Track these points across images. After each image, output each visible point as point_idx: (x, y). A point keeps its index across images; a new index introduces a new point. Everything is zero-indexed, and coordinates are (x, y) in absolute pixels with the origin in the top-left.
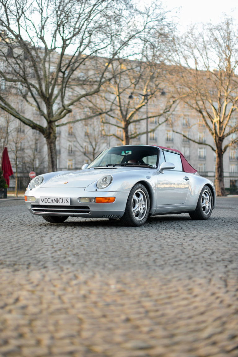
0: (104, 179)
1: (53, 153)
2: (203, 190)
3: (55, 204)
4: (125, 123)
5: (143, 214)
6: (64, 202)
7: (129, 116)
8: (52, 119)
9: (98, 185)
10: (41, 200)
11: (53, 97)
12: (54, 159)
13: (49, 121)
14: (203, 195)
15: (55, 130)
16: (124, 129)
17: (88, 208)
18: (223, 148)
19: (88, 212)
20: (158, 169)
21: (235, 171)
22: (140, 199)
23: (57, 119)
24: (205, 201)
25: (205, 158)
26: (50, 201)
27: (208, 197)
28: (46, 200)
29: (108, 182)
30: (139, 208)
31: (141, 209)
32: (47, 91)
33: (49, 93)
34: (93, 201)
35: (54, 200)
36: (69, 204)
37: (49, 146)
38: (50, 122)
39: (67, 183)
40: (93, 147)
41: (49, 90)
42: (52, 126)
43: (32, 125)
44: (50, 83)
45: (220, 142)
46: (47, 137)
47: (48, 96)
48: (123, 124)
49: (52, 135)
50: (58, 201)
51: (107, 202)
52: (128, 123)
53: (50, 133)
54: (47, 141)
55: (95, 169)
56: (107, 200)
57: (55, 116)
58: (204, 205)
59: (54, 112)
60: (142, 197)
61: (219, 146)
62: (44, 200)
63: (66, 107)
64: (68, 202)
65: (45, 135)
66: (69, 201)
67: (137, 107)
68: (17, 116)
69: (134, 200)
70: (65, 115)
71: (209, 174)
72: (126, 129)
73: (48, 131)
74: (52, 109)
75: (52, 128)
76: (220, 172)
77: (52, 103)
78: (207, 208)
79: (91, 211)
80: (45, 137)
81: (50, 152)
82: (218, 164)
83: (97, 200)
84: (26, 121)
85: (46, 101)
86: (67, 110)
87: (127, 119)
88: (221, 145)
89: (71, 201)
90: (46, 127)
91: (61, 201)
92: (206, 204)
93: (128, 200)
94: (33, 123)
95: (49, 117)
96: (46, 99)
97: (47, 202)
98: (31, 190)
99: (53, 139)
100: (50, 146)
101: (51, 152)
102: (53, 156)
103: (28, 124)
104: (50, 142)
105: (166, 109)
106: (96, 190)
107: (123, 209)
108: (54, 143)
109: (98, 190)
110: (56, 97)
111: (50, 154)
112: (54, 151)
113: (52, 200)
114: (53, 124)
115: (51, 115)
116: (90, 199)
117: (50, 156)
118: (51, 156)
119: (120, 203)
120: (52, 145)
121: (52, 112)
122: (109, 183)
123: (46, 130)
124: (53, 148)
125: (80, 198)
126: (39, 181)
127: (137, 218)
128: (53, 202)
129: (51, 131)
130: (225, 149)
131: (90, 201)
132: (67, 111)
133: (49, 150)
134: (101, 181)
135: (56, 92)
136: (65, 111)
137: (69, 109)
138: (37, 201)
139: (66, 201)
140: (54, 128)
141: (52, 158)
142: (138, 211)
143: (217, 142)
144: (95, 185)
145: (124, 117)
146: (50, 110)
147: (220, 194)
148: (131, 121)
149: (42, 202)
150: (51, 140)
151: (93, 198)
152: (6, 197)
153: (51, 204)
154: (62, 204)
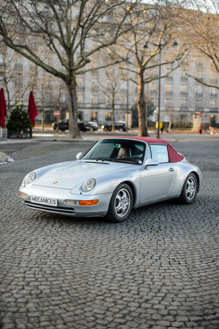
0: (89, 182)
1: (74, 99)
2: (188, 178)
3: (44, 203)
4: (141, 69)
5: (126, 210)
6: (52, 203)
7: (144, 63)
8: (73, 68)
9: (83, 188)
10: (32, 198)
11: (74, 48)
12: (74, 104)
13: (69, 69)
14: (188, 182)
15: (76, 77)
16: (139, 74)
17: (73, 209)
19: (74, 212)
20: (143, 165)
22: (123, 198)
23: (77, 68)
24: (189, 188)
26: (40, 200)
27: (193, 183)
29: (92, 185)
30: (122, 206)
31: (124, 206)
32: (69, 41)
33: (70, 43)
34: (78, 204)
35: (44, 200)
36: (56, 205)
37: (70, 92)
38: (71, 71)
39: (56, 182)
40: (113, 87)
41: (70, 40)
42: (72, 74)
43: (54, 72)
44: (72, 33)
46: (68, 84)
47: (69, 47)
48: (139, 70)
49: (72, 82)
50: (46, 201)
51: (91, 204)
52: (143, 69)
53: (71, 80)
54: (68, 87)
55: (86, 162)
56: (90, 203)
57: (75, 64)
58: (189, 191)
59: (75, 61)
60: (125, 195)
62: (34, 199)
63: (85, 58)
64: (55, 203)
65: (67, 82)
66: (56, 202)
67: (152, 54)
68: (41, 65)
69: (117, 200)
70: (84, 65)
72: (141, 74)
73: (69, 78)
74: (73, 58)
75: (73, 76)
77: (73, 53)
78: (191, 193)
79: (76, 213)
80: (66, 84)
81: (70, 97)
83: (82, 203)
84: (50, 69)
85: (67, 50)
86: (85, 60)
87: (143, 64)
89: (58, 202)
90: (67, 75)
91: (49, 201)
92: (191, 190)
93: (111, 201)
94: (55, 71)
95: (70, 66)
96: (68, 49)
97: (37, 200)
98: (25, 186)
99: (74, 85)
101: (72, 97)
102: (74, 101)
103: (51, 72)
104: (70, 88)
105: (179, 56)
106: (81, 193)
107: (105, 209)
108: (74, 89)
109: (83, 193)
110: (77, 47)
111: (71, 99)
112: (74, 96)
113: (42, 199)
114: (74, 72)
115: (72, 63)
116: (75, 202)
118: (72, 101)
119: (103, 204)
120: (73, 91)
121: (73, 61)
122: (92, 187)
123: (67, 77)
124: (73, 94)
125: (65, 200)
126: (32, 178)
127: (120, 215)
128: (42, 202)
129: (72, 78)
131: (75, 203)
132: (86, 62)
134: (86, 184)
135: (77, 41)
136: (84, 61)
137: (87, 60)
138: (29, 198)
139: (53, 202)
140: (74, 76)
141: (72, 103)
142: (121, 209)
144: (80, 187)
145: (140, 63)
146: (71, 59)
148: (146, 67)
149: (33, 200)
150: (72, 86)
151: (78, 201)
152: (31, 137)
153: (41, 203)
154: (50, 205)
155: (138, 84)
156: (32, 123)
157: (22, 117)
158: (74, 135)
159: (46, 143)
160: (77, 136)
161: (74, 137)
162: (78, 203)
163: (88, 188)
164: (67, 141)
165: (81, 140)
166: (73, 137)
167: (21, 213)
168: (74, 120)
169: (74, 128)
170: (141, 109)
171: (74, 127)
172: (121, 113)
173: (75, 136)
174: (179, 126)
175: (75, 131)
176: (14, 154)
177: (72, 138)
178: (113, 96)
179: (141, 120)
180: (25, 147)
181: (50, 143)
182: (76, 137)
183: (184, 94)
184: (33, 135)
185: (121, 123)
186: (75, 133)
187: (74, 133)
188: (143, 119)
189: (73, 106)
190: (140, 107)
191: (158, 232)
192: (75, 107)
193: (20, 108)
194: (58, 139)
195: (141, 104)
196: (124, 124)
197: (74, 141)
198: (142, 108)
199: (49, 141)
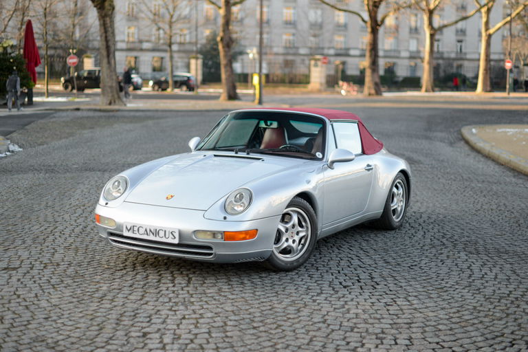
0: (238, 196)
1: (109, 34)
2: (394, 181)
3: (152, 238)
6: (167, 236)
9: (227, 207)
10: (127, 228)
12: (110, 43)
14: (395, 190)
17: (210, 248)
18: (379, 18)
19: (211, 254)
20: (325, 160)
21: (393, 48)
24: (396, 200)
25: (345, 26)
26: (142, 231)
27: (401, 191)
28: (136, 229)
29: (245, 201)
34: (219, 238)
35: (150, 231)
36: (176, 241)
37: (102, 22)
39: (172, 196)
40: (169, 13)
45: (375, 9)
46: (98, 7)
49: (107, 4)
50: (156, 233)
51: (244, 239)
54: (98, 12)
55: (215, 156)
56: (243, 236)
58: (395, 206)
61: (373, 15)
62: (131, 229)
64: (175, 238)
65: (96, 3)
66: (177, 235)
71: (352, 52)
76: (373, 57)
78: (399, 209)
79: (216, 254)
80: (95, 6)
81: (103, 31)
82: (371, 44)
83: (228, 236)
88: (376, 13)
89: (181, 235)
91: (162, 234)
92: (399, 203)
97: (137, 232)
98: (106, 204)
99: (109, 10)
100: (104, 21)
101: (106, 32)
102: (109, 38)
104: (103, 14)
106: (225, 218)
107: (270, 246)
108: (111, 16)
109: (229, 217)
111: (104, 35)
112: (110, 29)
113: (146, 230)
116: (214, 234)
117: (103, 38)
118: (106, 37)
119: (265, 237)
120: (108, 20)
124: (109, 25)
125: (195, 232)
128: (147, 234)
130: (383, 21)
131: (214, 237)
133: (103, 28)
138: (120, 228)
139: (171, 236)
141: (107, 41)
143: (371, 8)
144: (221, 206)
147: (373, 91)
149: (129, 231)
150: (106, 10)
151: (219, 232)
152: (31, 103)
153: (145, 237)
154: (164, 240)
155: (220, 8)
156: (32, 77)
157: (15, 68)
158: (110, 98)
159: (64, 114)
160: (117, 101)
161: (110, 104)
162: (220, 236)
163: (236, 208)
164: (100, 110)
165: (122, 108)
166: (108, 102)
167: (98, 257)
168: (111, 71)
169: (111, 87)
170: (225, 51)
171: (110, 84)
172: (179, 58)
173: (113, 101)
174: (287, 80)
175: (112, 92)
176: (14, 135)
177: (106, 105)
178: (171, 27)
179: (226, 71)
180: (29, 123)
181: (69, 113)
182: (115, 102)
183: (290, 24)
184: (35, 99)
185: (183, 77)
186: (113, 96)
187: (110, 95)
188: (228, 68)
189: (108, 47)
190: (223, 47)
191: (375, 288)
192: (112, 49)
193: (9, 50)
194: (82, 107)
195: (225, 42)
196: (189, 78)
197: (112, 111)
198: (227, 49)
199: (67, 110)
